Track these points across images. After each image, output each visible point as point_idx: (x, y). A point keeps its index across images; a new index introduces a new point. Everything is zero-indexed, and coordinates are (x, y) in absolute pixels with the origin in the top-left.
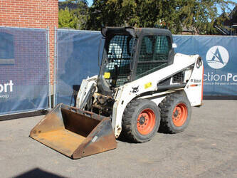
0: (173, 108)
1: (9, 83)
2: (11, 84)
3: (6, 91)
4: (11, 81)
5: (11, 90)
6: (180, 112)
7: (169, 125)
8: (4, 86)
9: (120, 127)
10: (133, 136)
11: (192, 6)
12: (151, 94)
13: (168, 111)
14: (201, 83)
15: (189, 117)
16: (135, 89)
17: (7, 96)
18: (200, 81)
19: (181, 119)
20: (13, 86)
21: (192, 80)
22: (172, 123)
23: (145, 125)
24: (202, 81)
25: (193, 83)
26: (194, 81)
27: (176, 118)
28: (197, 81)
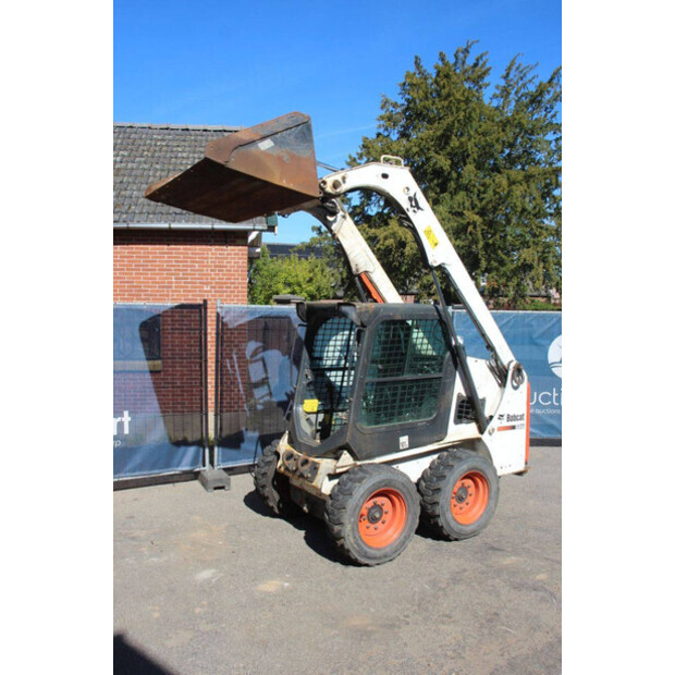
0: (453, 482)
1: (122, 416)
2: (126, 418)
3: (115, 433)
4: (126, 413)
5: (126, 431)
6: (472, 490)
7: (441, 521)
10: (348, 551)
11: (540, 249)
13: (439, 490)
14: (524, 422)
15: (492, 502)
18: (522, 416)
19: (473, 506)
20: (130, 423)
21: (502, 416)
22: (449, 516)
23: (383, 523)
24: (525, 417)
25: (505, 423)
26: (505, 417)
27: (462, 505)
28: (515, 418)
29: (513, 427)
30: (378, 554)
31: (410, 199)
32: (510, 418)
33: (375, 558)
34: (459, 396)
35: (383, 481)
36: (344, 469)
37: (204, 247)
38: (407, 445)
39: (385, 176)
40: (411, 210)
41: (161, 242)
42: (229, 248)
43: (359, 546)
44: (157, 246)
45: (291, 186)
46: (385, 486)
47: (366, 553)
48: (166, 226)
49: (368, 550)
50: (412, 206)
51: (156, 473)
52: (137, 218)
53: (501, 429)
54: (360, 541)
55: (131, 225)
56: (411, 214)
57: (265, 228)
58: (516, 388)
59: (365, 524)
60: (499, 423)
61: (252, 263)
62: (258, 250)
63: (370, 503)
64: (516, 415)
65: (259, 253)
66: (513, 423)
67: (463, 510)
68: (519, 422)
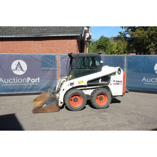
1: (38, 78)
2: (39, 79)
3: (36, 82)
4: (39, 78)
5: (39, 82)
6: (104, 98)
7: (93, 104)
8: (35, 79)
9: (62, 101)
12: (86, 87)
16: (72, 84)
17: (36, 84)
18: (121, 82)
19: (104, 102)
20: (39, 80)
21: (115, 81)
22: (95, 103)
23: (78, 102)
24: (122, 82)
25: (115, 82)
26: (116, 81)
27: (101, 101)
28: (119, 82)
29: (119, 84)
30: (75, 108)
32: (117, 81)
33: (74, 109)
35: (76, 92)
37: (66, 40)
41: (56, 39)
42: (72, 40)
43: (70, 106)
44: (56, 40)
46: (76, 93)
47: (72, 108)
48: (56, 35)
49: (72, 107)
52: (50, 34)
53: (114, 84)
54: (70, 105)
55: (49, 36)
57: (80, 35)
58: (119, 74)
59: (73, 102)
60: (113, 83)
61: (89, 43)
62: (90, 40)
63: (74, 97)
64: (119, 81)
65: (91, 41)
66: (118, 83)
67: (101, 102)
68: (120, 83)
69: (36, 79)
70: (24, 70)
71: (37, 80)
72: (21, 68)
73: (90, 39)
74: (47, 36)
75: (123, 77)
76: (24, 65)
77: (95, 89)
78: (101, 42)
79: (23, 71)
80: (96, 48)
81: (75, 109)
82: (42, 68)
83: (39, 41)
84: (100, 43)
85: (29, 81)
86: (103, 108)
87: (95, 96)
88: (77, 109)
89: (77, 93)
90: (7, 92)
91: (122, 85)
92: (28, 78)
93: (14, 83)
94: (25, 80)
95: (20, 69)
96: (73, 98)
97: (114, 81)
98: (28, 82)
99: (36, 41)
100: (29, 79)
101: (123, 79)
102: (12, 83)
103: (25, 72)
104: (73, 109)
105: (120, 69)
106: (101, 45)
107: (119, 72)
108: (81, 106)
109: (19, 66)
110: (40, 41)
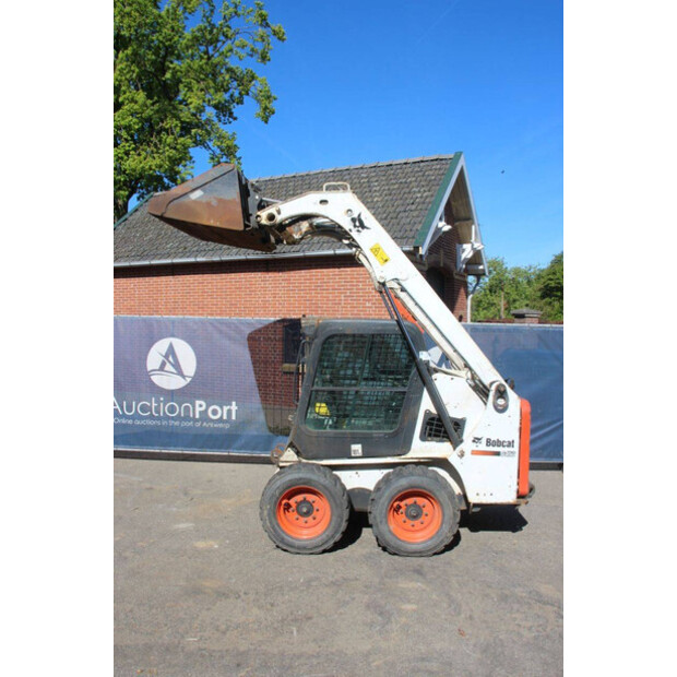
1: (231, 405)
2: (234, 407)
3: (225, 417)
4: (234, 403)
5: (234, 418)
6: (427, 510)
9: (279, 218)
14: (516, 448)
16: (359, 223)
17: (226, 426)
18: (511, 444)
19: (427, 526)
20: (236, 411)
21: (479, 439)
23: (314, 518)
24: (516, 444)
25: (482, 447)
26: (484, 441)
27: (417, 522)
28: (499, 443)
29: (498, 454)
30: (297, 543)
31: (353, 220)
32: (489, 442)
33: (293, 546)
34: (427, 413)
36: (288, 464)
38: (360, 453)
39: (324, 202)
40: (354, 230)
41: (333, 266)
44: (330, 270)
45: (218, 224)
46: (305, 484)
47: (283, 539)
49: (286, 537)
50: (355, 226)
51: (256, 454)
52: (312, 248)
53: (475, 453)
56: (354, 234)
57: (412, 249)
58: (502, 410)
59: (293, 515)
60: (474, 447)
61: (478, 280)
62: (481, 267)
63: (300, 498)
64: (501, 440)
65: (484, 270)
66: (496, 449)
67: (416, 528)
68: (506, 449)
69: (226, 408)
70: (185, 373)
71: (229, 412)
72: (177, 365)
73: (481, 264)
74: (301, 254)
75: (518, 425)
76: (187, 357)
77: (391, 470)
78: (554, 274)
79: (184, 377)
80: (539, 294)
81: (299, 548)
82: (286, 365)
83: (280, 271)
84: (551, 280)
85: (200, 412)
86: (419, 554)
87: (382, 501)
88: (305, 548)
89: (308, 481)
90: (130, 444)
91: (515, 460)
92: (198, 402)
93: (151, 417)
94: (187, 408)
95: (173, 370)
96: (292, 502)
97: (477, 440)
98: (197, 416)
99: (271, 274)
100: (201, 406)
101: (518, 434)
102: (146, 418)
103: (189, 380)
104: (288, 545)
105: (505, 391)
106: (553, 285)
107: (501, 402)
108: (324, 536)
109: (171, 359)
110: (280, 274)
